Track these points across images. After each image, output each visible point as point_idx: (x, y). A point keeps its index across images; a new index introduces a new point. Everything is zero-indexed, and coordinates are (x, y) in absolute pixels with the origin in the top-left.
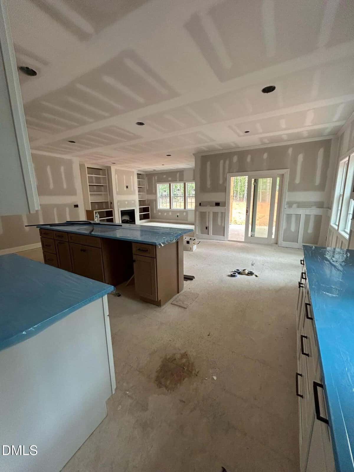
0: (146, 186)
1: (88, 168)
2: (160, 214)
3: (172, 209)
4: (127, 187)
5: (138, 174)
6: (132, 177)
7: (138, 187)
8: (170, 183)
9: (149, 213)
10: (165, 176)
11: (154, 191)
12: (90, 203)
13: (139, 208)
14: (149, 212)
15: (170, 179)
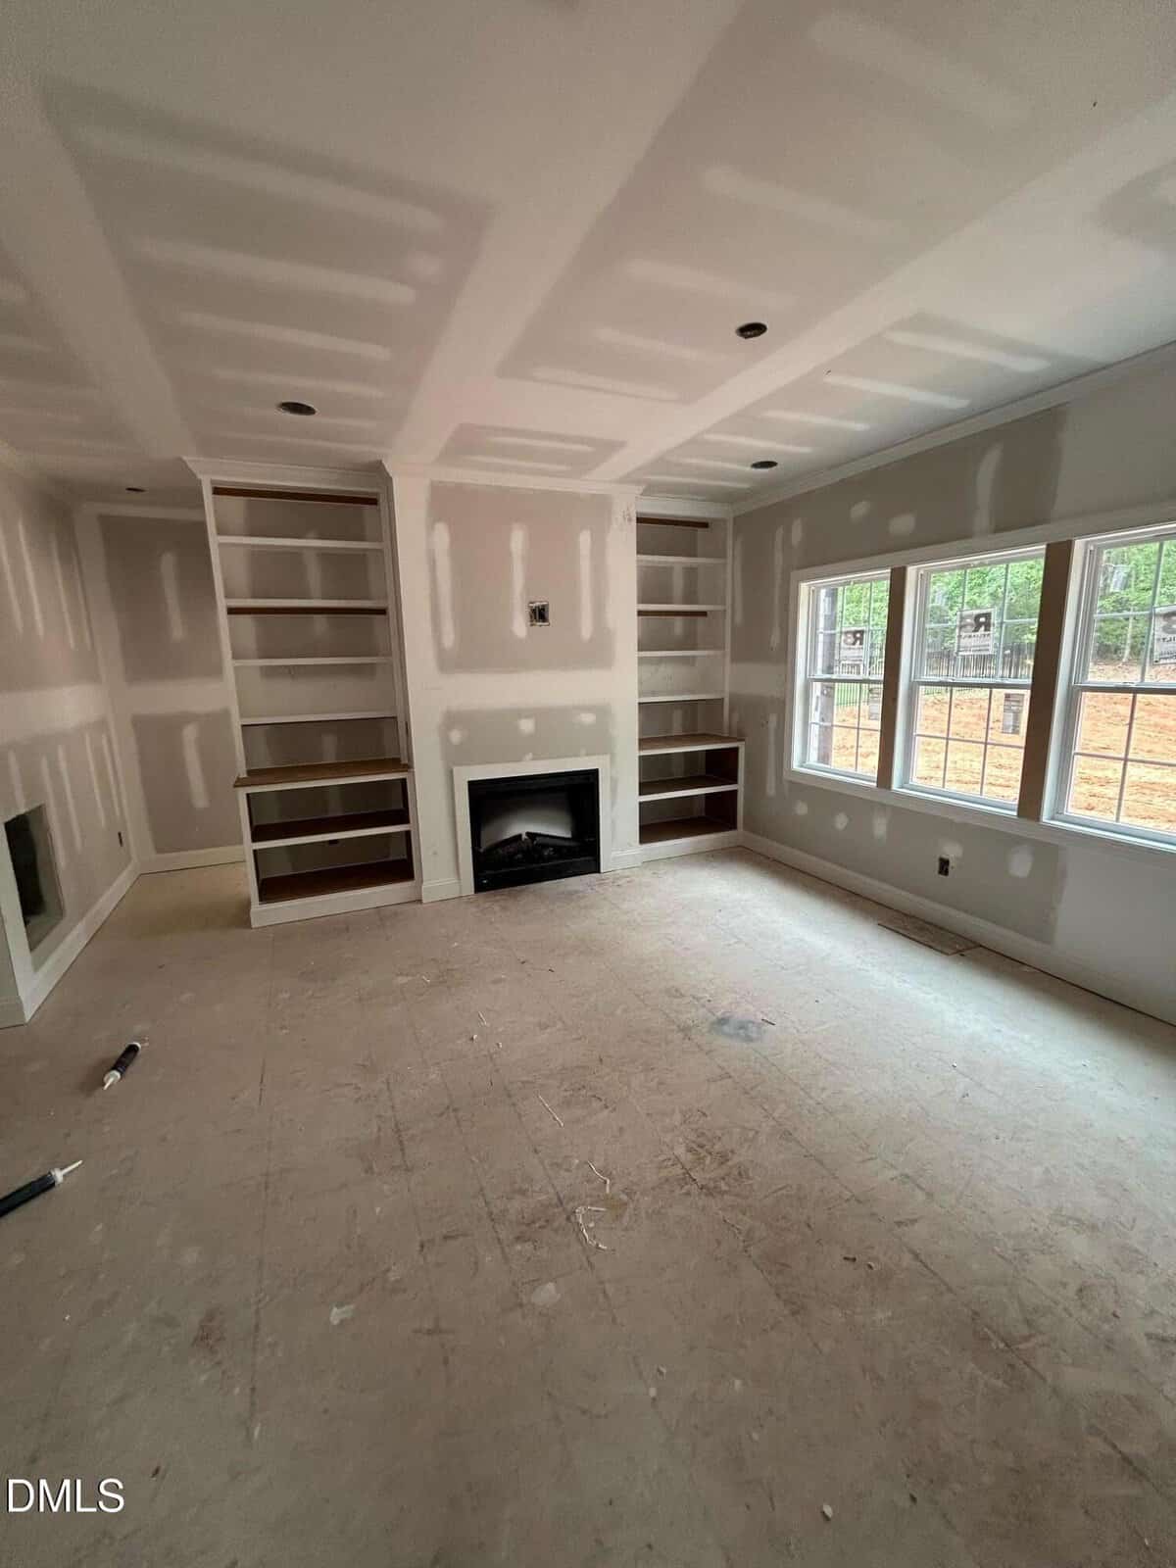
0: (729, 605)
1: (218, 491)
2: (802, 809)
3: (895, 786)
4: (539, 614)
5: (641, 520)
6: (585, 539)
7: (640, 613)
8: (897, 558)
9: (734, 793)
10: (860, 510)
11: (775, 639)
12: (237, 733)
13: (640, 757)
14: (734, 781)
15: (903, 524)
